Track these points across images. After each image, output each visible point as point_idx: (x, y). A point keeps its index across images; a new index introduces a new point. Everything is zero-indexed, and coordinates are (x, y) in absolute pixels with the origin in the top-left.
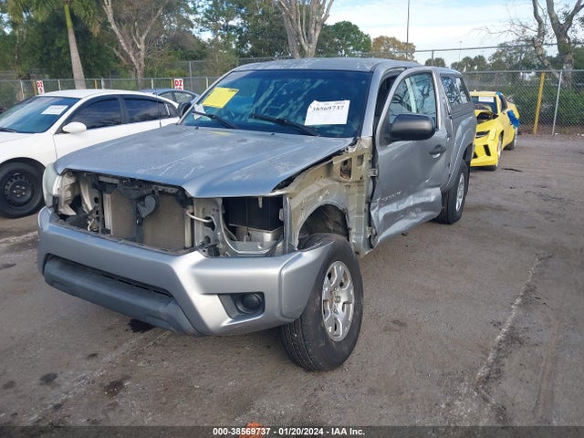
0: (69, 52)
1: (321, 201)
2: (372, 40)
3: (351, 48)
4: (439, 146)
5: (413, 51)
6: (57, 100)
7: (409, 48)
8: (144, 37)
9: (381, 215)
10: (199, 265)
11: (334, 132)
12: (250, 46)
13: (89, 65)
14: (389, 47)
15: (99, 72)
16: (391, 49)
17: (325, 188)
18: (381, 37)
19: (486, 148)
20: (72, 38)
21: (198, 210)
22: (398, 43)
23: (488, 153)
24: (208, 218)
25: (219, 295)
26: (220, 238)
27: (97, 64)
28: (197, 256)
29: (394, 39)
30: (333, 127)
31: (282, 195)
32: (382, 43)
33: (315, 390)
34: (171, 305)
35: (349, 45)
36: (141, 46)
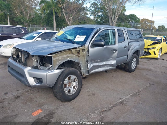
0: (53, 21)
1: (68, 59)
2: (141, 20)
3: (134, 22)
4: (115, 49)
5: (154, 23)
6: (37, 32)
7: (152, 22)
8: (72, 18)
9: (91, 66)
10: (30, 70)
11: (79, 43)
12: (103, 20)
13: (58, 24)
14: (146, 22)
15: (60, 26)
16: (147, 22)
17: (70, 56)
18: (144, 19)
19: (154, 52)
20: (54, 17)
21: (35, 58)
22: (149, 20)
23: (155, 54)
24: (37, 60)
25: (33, 78)
26: (38, 65)
27: (60, 24)
28: (30, 68)
29: (148, 19)
30: (80, 42)
31: (51, 56)
32: (144, 21)
33: (60, 106)
34: (24, 79)
35: (133, 21)
36: (71, 20)
